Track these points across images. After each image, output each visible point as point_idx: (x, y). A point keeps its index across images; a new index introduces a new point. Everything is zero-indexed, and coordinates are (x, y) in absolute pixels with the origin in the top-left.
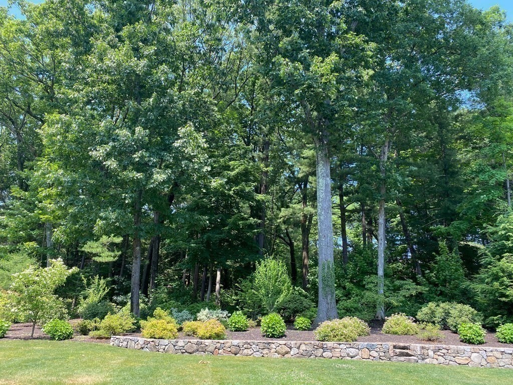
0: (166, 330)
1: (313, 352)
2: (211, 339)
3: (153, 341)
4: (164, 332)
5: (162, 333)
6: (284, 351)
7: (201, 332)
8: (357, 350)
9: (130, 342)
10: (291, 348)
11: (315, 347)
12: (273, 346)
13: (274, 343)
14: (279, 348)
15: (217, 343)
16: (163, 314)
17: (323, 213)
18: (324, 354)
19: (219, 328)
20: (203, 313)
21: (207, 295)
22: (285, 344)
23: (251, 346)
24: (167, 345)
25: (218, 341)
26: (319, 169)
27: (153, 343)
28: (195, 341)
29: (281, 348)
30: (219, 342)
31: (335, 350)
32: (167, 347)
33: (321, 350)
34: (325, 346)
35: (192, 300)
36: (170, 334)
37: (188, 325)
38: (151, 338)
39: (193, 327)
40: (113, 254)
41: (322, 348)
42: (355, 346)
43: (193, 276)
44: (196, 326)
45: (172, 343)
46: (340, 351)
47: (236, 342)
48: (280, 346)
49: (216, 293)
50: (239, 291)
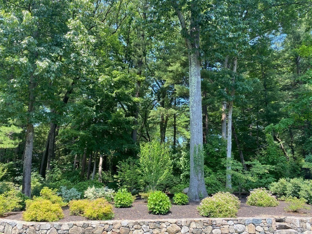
0: (50, 212)
1: (203, 230)
2: (98, 220)
3: (33, 226)
4: (48, 213)
5: (45, 215)
6: (175, 230)
7: (88, 212)
8: (244, 226)
9: (7, 226)
10: (181, 226)
11: (205, 224)
12: (164, 225)
13: (164, 222)
14: (170, 227)
15: (105, 224)
16: (50, 193)
17: (195, 105)
18: (213, 231)
19: (107, 207)
20: (90, 191)
21: (92, 175)
22: (176, 223)
23: (141, 226)
24: (49, 229)
25: (106, 222)
26: (192, 69)
27: (33, 228)
28: (81, 223)
29: (172, 226)
30: (107, 224)
31: (224, 226)
32: (49, 231)
33: (211, 227)
34: (214, 223)
35: (80, 179)
36: (54, 215)
37: (75, 204)
38: (32, 221)
39: (80, 206)
40: (13, 142)
41: (212, 225)
42: (241, 222)
43: (82, 162)
44: (82, 205)
45: (55, 226)
46: (229, 228)
47: (125, 222)
48: (171, 225)
49: (99, 174)
50: (119, 171)
